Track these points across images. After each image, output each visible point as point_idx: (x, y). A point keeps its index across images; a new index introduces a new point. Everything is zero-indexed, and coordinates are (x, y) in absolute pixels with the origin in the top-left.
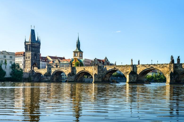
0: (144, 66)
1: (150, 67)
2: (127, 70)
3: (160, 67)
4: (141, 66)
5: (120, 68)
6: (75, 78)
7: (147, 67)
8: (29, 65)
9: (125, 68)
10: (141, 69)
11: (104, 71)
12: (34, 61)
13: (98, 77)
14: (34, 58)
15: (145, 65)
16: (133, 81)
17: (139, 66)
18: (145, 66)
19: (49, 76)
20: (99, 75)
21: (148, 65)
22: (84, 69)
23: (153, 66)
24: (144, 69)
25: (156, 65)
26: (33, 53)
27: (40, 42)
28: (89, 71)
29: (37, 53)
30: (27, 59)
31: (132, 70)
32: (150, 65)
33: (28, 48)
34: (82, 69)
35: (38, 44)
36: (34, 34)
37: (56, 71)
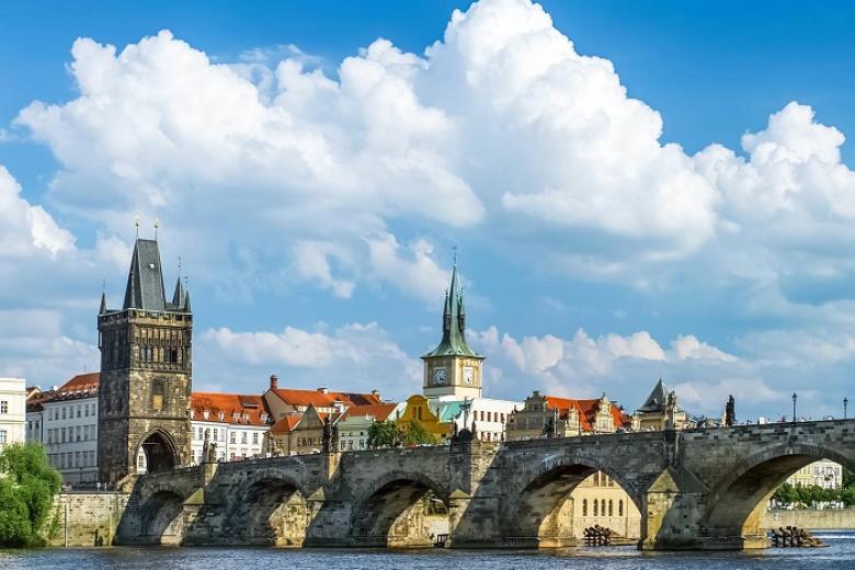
0: (747, 435)
1: (781, 437)
2: (645, 462)
3: (845, 439)
4: (726, 437)
5: (605, 451)
6: (353, 521)
7: (766, 443)
8: (119, 449)
9: (634, 450)
10: (727, 452)
11: (512, 473)
12: (148, 422)
13: (477, 510)
14: (151, 406)
15: (756, 431)
16: (673, 536)
17: (716, 438)
18: (756, 438)
19: (218, 510)
20: (480, 500)
21: (772, 431)
22: (400, 461)
23: (801, 437)
24: (747, 452)
25: (821, 428)
26: (141, 378)
27: (185, 310)
28: (427, 474)
29: (167, 375)
30: (110, 413)
31: (673, 464)
32: (786, 430)
33: (116, 351)
34: (392, 467)
35: (173, 319)
36: (152, 266)
37: (253, 482)
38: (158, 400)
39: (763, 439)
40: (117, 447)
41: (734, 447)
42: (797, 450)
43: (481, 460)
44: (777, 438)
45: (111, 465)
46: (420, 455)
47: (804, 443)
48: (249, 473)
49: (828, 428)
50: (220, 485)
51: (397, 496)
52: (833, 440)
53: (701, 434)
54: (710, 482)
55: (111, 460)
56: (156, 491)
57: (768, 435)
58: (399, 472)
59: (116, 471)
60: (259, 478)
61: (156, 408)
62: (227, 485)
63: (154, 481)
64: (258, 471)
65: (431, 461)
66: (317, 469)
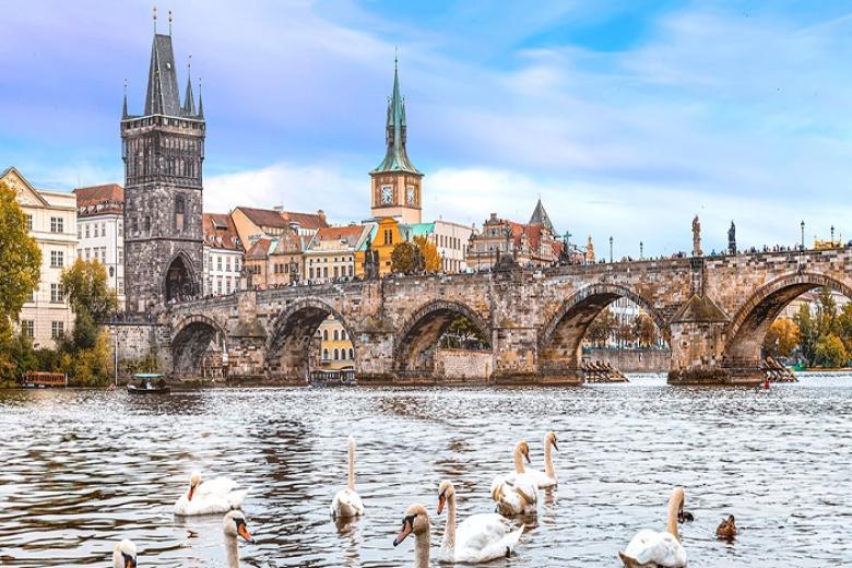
0: (762, 264)
1: (792, 266)
2: (672, 290)
4: (743, 265)
5: (636, 279)
6: (395, 353)
7: (779, 271)
8: (148, 274)
9: (661, 278)
10: (745, 281)
11: (550, 302)
12: (172, 243)
13: (520, 342)
14: (175, 225)
15: (770, 259)
17: (735, 265)
18: (769, 265)
19: (258, 343)
20: (523, 331)
21: (784, 259)
22: (441, 290)
23: (809, 265)
24: (763, 280)
25: (826, 257)
26: (166, 194)
27: (200, 116)
28: (467, 304)
29: (187, 191)
30: (137, 233)
31: (698, 293)
32: (797, 258)
33: (141, 163)
34: (434, 295)
35: (191, 128)
36: (169, 66)
37: (291, 311)
38: (180, 218)
39: (776, 267)
40: (145, 272)
41: (751, 276)
42: (806, 279)
43: (523, 288)
44: (788, 266)
45: (139, 293)
46: (461, 283)
47: (811, 271)
48: (288, 302)
49: (832, 256)
50: (258, 316)
51: (431, 327)
52: (837, 268)
53: (721, 262)
54: (730, 311)
55: (139, 287)
56: (188, 322)
57: (780, 263)
58: (440, 301)
59: (145, 299)
60: (297, 308)
61: (178, 228)
62: (265, 316)
63: (186, 311)
64: (297, 300)
65: (471, 289)
66: (357, 297)
